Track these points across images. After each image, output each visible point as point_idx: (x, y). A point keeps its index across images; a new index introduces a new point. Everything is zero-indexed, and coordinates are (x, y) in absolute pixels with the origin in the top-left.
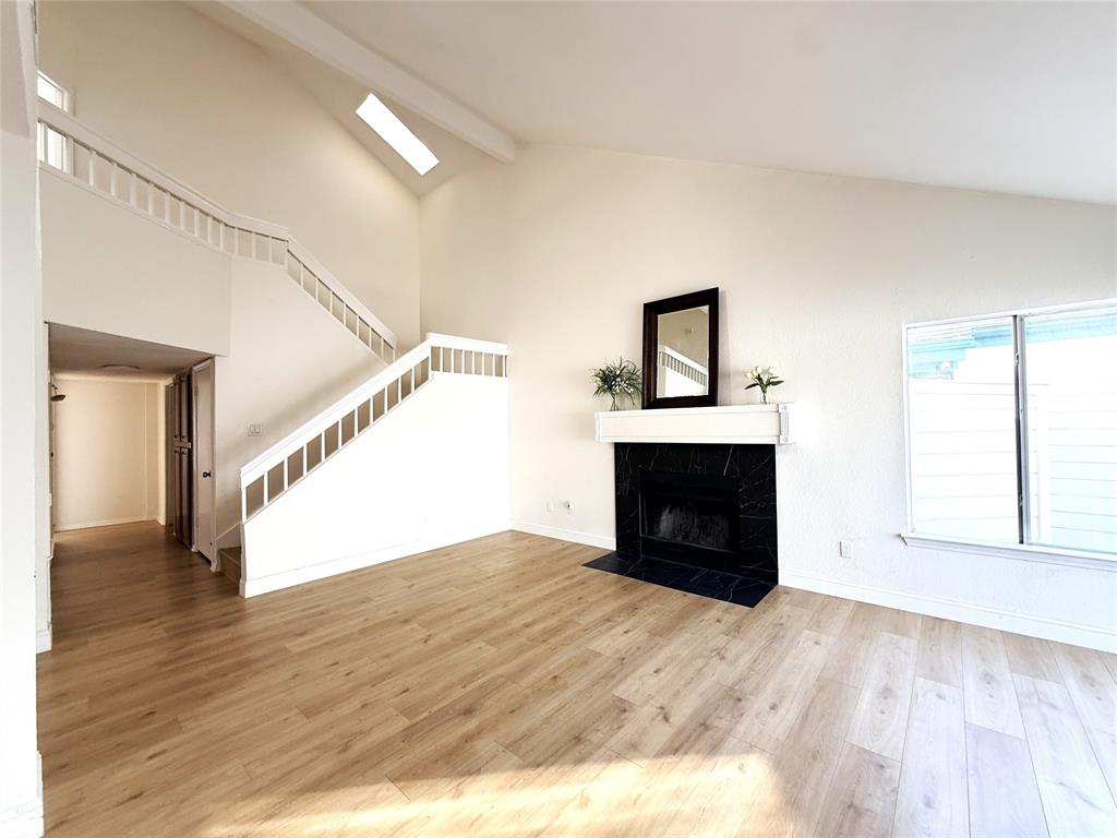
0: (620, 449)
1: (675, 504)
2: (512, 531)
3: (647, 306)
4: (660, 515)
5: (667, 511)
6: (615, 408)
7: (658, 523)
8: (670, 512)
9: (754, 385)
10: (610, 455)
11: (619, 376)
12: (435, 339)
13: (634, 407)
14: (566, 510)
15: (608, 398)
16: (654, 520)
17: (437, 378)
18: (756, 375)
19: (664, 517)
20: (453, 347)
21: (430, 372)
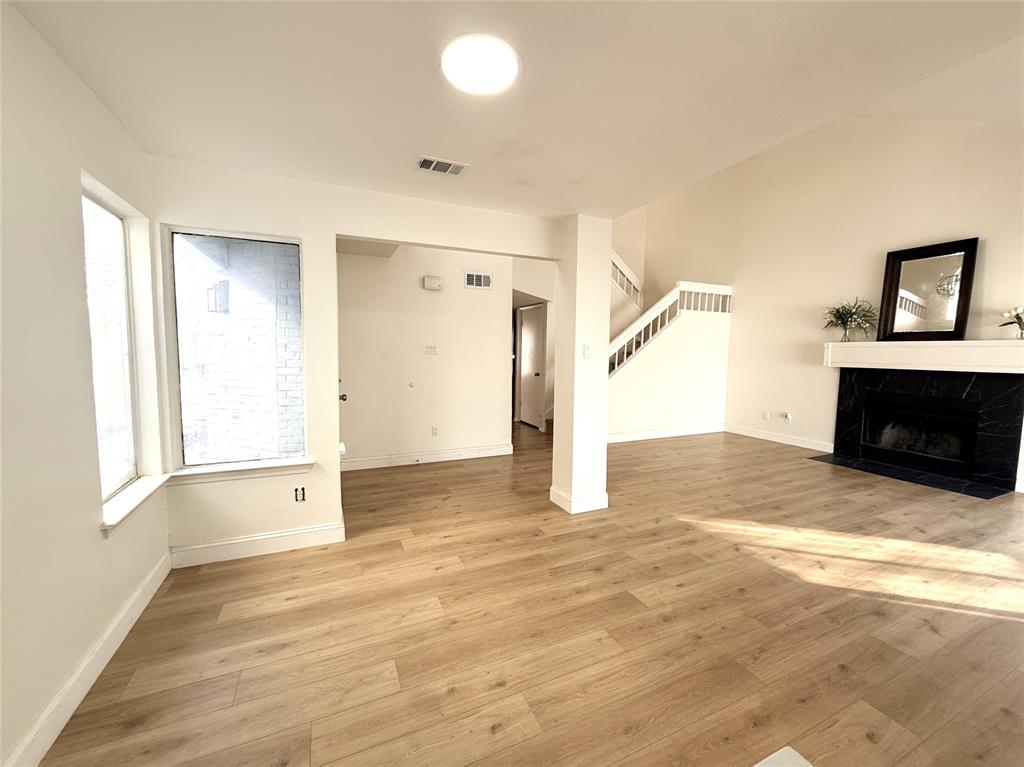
0: (845, 373)
1: (898, 421)
2: (725, 432)
3: (890, 255)
4: (883, 428)
5: (891, 425)
6: (846, 339)
7: (880, 434)
8: (893, 427)
9: (1011, 323)
10: (835, 378)
11: (854, 313)
12: (685, 286)
13: (867, 339)
14: (783, 420)
15: (839, 332)
16: (876, 431)
17: (683, 315)
18: (1014, 313)
19: (886, 431)
20: (701, 291)
21: (678, 310)
